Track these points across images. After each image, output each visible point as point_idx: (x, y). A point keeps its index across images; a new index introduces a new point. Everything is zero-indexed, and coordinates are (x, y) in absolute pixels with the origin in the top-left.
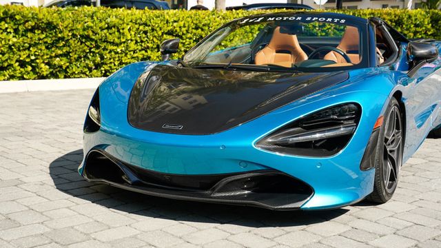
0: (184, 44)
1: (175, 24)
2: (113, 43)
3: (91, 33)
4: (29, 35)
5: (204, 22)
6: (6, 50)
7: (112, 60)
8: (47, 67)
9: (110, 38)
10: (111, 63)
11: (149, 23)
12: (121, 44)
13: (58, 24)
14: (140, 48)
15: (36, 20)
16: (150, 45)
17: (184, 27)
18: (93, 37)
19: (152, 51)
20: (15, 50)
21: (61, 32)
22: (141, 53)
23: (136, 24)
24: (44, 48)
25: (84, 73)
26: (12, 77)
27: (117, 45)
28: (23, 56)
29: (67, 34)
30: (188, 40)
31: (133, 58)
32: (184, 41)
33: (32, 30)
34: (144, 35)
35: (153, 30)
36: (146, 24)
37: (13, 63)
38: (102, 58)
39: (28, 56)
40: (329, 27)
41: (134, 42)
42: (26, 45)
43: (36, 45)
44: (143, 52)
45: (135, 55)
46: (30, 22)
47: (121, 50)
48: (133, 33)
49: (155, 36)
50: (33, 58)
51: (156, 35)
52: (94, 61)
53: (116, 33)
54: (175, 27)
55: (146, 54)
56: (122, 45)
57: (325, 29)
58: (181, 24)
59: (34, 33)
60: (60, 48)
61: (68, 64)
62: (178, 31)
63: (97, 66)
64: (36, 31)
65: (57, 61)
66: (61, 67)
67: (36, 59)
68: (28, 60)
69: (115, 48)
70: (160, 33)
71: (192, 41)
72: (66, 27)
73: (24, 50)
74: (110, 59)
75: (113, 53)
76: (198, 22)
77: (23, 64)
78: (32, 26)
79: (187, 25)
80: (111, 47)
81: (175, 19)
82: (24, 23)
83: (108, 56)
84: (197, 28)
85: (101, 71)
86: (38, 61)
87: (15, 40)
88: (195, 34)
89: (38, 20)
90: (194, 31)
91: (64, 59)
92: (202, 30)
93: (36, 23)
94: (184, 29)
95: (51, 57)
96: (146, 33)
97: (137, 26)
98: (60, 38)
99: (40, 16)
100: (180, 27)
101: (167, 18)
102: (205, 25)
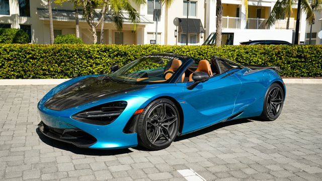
1: (187, 53)
4: (115, 58)
5: (204, 51)
13: (128, 53)
17: (193, 54)
21: (129, 57)
24: (121, 64)
29: (132, 57)
33: (117, 55)
40: (282, 54)
46: (116, 52)
57: (279, 55)
58: (191, 52)
72: (132, 55)
82: (113, 53)
84: (200, 55)
87: (109, 60)
90: (198, 56)
92: (203, 56)
93: (118, 53)
94: (192, 55)
98: (129, 59)
99: (120, 50)
100: (190, 54)
101: (183, 50)
102: (205, 53)
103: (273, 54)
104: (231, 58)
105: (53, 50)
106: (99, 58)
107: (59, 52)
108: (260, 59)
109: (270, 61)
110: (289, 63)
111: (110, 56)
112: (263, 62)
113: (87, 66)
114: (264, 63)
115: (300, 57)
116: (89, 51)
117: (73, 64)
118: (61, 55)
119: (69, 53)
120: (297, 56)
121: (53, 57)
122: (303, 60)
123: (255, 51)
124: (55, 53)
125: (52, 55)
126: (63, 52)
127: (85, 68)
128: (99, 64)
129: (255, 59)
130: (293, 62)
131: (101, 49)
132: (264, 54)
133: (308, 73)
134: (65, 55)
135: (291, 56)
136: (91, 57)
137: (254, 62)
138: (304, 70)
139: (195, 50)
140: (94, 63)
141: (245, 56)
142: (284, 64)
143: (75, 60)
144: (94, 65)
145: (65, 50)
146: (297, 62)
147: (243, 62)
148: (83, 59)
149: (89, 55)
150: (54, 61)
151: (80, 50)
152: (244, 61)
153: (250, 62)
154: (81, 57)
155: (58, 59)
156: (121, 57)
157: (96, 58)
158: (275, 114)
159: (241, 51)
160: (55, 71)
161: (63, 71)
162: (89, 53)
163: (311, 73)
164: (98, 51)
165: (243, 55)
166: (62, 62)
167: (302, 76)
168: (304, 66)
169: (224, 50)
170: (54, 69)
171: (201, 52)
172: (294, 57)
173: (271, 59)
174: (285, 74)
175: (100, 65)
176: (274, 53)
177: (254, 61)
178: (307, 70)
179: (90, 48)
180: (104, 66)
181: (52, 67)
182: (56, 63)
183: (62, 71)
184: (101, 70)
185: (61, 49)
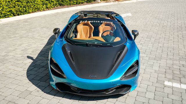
14: (8, 7)
16: (11, 6)
32: (23, 4)
41: (5, 5)
44: (9, 9)
45: (6, 10)
47: (1, 9)
48: (4, 3)
49: (13, 3)
56: (1, 7)
96: (9, 2)
133: (77, 3)
167: (74, 4)
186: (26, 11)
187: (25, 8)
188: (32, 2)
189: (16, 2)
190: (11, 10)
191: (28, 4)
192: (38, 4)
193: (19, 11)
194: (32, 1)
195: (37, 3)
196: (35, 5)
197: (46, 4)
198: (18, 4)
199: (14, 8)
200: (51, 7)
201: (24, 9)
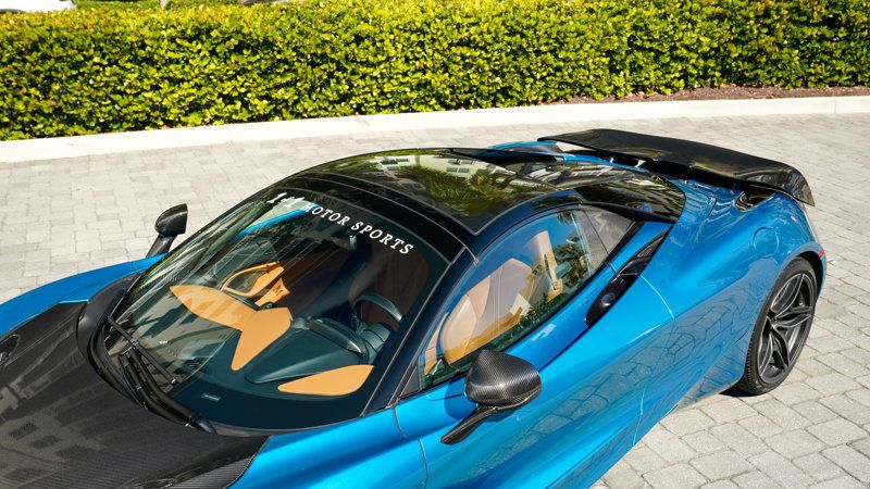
0: (489, 60)
1: (472, 29)
2: (366, 63)
3: (328, 51)
4: (233, 58)
5: (525, 22)
6: (203, 82)
7: (367, 89)
8: (265, 102)
9: (361, 56)
10: (367, 93)
11: (426, 28)
12: (380, 63)
13: (275, 41)
14: (413, 68)
15: (240, 37)
16: (429, 64)
17: (490, 33)
18: (333, 56)
19: (433, 72)
20: (215, 80)
21: (279, 52)
22: (415, 76)
23: (405, 31)
24: (255, 76)
25: (326, 109)
26: (216, 118)
27: (374, 66)
28: (228, 87)
29: (290, 54)
30: (496, 53)
31: (402, 84)
32: (489, 56)
33: (238, 49)
34: (419, 49)
35: (433, 40)
36: (421, 31)
37: (214, 98)
38: (351, 86)
39: (235, 88)
40: (776, 18)
41: (403, 59)
42: (231, 72)
43: (244, 71)
44: (419, 75)
45: (407, 79)
46: (233, 40)
47: (381, 73)
48: (400, 46)
49: (437, 50)
50: (243, 90)
51: (438, 47)
52: (338, 91)
53: (371, 48)
54: (471, 35)
55: (424, 77)
56: (382, 66)
57: (768, 22)
58: (484, 27)
59: (242, 54)
60: (282, 75)
61: (296, 97)
62: (478, 39)
63: (344, 98)
64: (245, 52)
65: (280, 94)
66: (286, 101)
67: (246, 93)
68: (235, 94)
69: (369, 70)
70: (445, 45)
71: (503, 54)
72: (287, 45)
73: (230, 79)
74: (364, 88)
75: (368, 78)
76: (513, 23)
77: (229, 99)
78: (235, 46)
79: (492, 30)
80: (363, 69)
81: (472, 20)
82: (224, 41)
83: (361, 83)
84: (512, 33)
85: (351, 105)
86: (249, 95)
87: (212, 66)
88: (509, 44)
89: (244, 35)
90: (506, 38)
91: (292, 90)
92: (523, 36)
93: (240, 41)
94: (487, 37)
95: (268, 89)
96: (421, 44)
97: (407, 35)
98: (280, 61)
99: (245, 31)
100: (481, 33)
101: (458, 19)
102: (528, 28)
103: (747, 19)
104: (615, 38)
105: (11, 41)
106: (178, 62)
107: (35, 47)
108: (705, 35)
109: (736, 42)
110: (795, 44)
111: (213, 53)
112: (715, 45)
113: (143, 90)
114: (717, 50)
115: (832, 23)
116: (142, 41)
117: (92, 86)
118: (45, 57)
119: (71, 52)
120: (826, 21)
121: (15, 68)
122: (843, 33)
123: (690, 10)
124: (20, 53)
125: (11, 60)
126: (51, 46)
127: (135, 95)
128: (182, 80)
129: (690, 37)
130: (809, 39)
131: (183, 32)
132: (720, 17)
133: (854, 75)
134: (59, 59)
135: (807, 24)
136: (150, 61)
137: (687, 47)
138: (841, 66)
139: (497, 20)
140: (162, 78)
141: (657, 28)
142: (781, 47)
143: (98, 72)
144: (165, 86)
145: (57, 40)
146: (822, 38)
147: (651, 49)
148: (123, 68)
149: (142, 53)
150: (25, 80)
151: (112, 39)
152: (654, 45)
153: (673, 48)
154: (116, 63)
155: (37, 73)
156: (255, 53)
157: (171, 61)
158: (783, 360)
159: (647, 14)
160: (33, 114)
161: (60, 108)
162: (143, 46)
163: (861, 72)
164: (172, 40)
165: (651, 27)
166: (50, 79)
167: (831, 83)
168: (843, 52)
169: (591, 11)
170: (26, 104)
171: (518, 23)
172: (817, 25)
173: (743, 33)
174: (778, 80)
175: (185, 85)
176: (752, 15)
177: (687, 42)
178: (852, 64)
179: (146, 31)
180: (198, 87)
181: (19, 98)
182: (33, 84)
183: (58, 111)
184: (191, 99)
185: (42, 40)
186: (505, 92)
187: (503, 76)
188: (538, 53)
189: (451, 45)
190: (428, 83)
191: (520, 59)
192: (582, 63)
193: (467, 89)
194: (544, 48)
195: (572, 56)
196: (558, 69)
197: (635, 68)
198: (463, 57)
199: (445, 72)
200: (668, 86)
201: (498, 79)
